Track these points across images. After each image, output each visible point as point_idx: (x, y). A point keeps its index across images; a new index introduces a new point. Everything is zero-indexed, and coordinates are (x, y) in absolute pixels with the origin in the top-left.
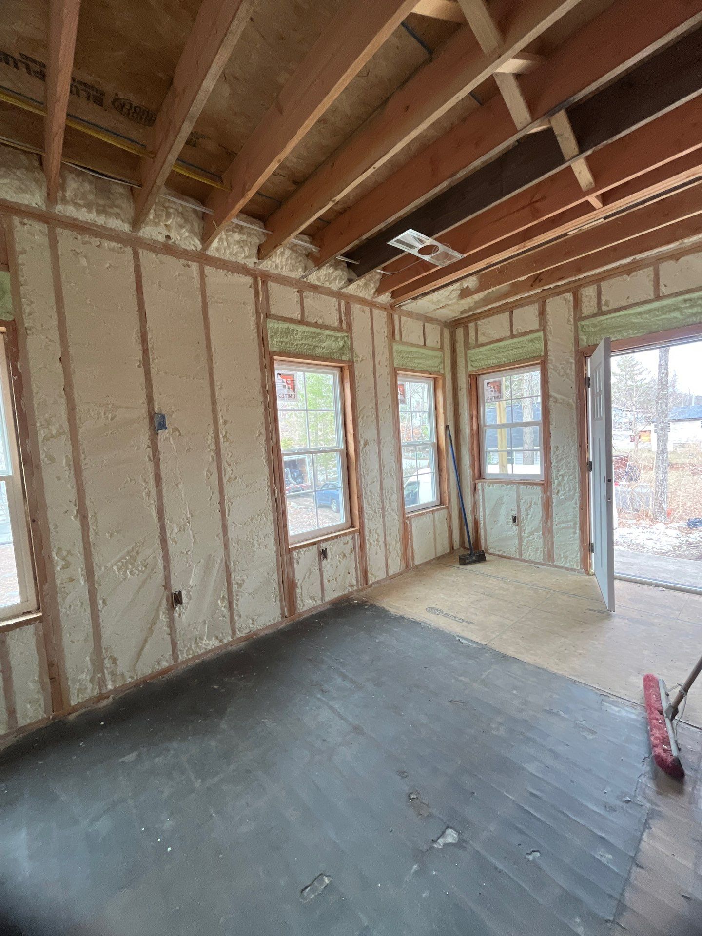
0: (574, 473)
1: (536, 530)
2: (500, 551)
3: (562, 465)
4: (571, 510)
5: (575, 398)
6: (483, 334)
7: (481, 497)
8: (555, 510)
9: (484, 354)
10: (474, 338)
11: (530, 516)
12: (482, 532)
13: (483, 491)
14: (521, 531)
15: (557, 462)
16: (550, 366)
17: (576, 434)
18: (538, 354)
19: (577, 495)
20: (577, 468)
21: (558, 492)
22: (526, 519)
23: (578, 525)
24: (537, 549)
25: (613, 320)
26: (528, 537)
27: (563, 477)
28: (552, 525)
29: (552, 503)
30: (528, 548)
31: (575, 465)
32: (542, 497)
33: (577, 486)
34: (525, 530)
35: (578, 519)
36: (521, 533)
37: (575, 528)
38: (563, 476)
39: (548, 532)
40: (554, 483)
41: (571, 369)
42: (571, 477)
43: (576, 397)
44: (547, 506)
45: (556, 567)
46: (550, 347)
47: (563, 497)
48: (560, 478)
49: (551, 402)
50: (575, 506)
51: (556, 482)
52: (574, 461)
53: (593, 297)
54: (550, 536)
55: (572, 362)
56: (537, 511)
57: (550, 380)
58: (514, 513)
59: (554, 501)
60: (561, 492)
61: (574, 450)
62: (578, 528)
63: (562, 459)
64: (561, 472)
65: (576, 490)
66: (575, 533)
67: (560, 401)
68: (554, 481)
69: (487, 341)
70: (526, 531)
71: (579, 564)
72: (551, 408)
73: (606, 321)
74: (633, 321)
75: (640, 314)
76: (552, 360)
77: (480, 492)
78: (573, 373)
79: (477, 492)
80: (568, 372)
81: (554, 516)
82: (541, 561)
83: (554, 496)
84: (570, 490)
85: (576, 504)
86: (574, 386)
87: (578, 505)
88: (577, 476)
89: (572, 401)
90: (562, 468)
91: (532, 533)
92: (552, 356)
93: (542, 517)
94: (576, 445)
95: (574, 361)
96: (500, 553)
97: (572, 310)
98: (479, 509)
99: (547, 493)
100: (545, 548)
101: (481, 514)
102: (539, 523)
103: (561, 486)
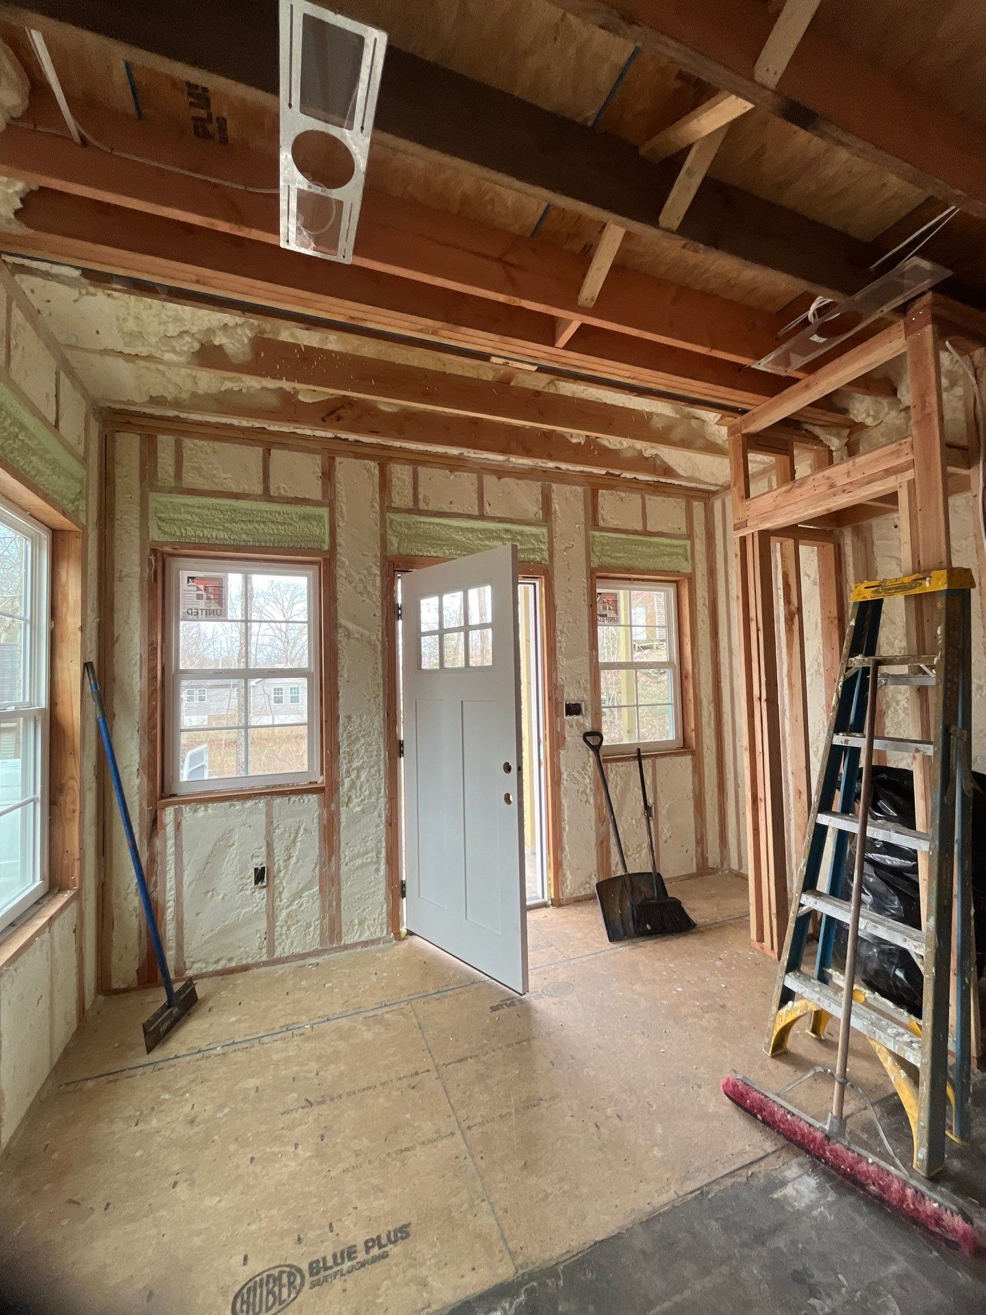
0: (377, 763)
1: (308, 887)
2: (217, 961)
3: (357, 751)
4: (373, 830)
5: (380, 634)
6: (199, 470)
7: (171, 842)
8: (344, 835)
9: (197, 515)
10: (171, 470)
11: (294, 860)
12: (170, 931)
13: (178, 826)
14: (271, 899)
15: (349, 745)
16: (341, 572)
17: (381, 695)
18: (316, 545)
19: (383, 800)
20: (383, 753)
21: (349, 801)
22: (286, 867)
23: (383, 854)
24: (308, 926)
25: (432, 527)
26: (287, 907)
27: (358, 772)
28: (338, 867)
29: (339, 823)
30: (288, 928)
31: (379, 750)
32: (320, 817)
33: (383, 785)
34: (280, 893)
35: (384, 844)
36: (273, 901)
37: (378, 862)
38: (359, 769)
39: (330, 882)
40: (343, 785)
41: (374, 585)
42: (373, 771)
43: (382, 633)
44: (330, 833)
45: (346, 947)
46: (341, 539)
47: (358, 809)
48: (353, 775)
49: (341, 636)
50: (378, 820)
51: (347, 781)
52: (378, 743)
53: (407, 483)
54: (333, 889)
55: (375, 574)
56: (309, 846)
57: (340, 596)
58: (260, 861)
59: (343, 818)
60: (355, 801)
61: (378, 722)
62: (383, 861)
63: (357, 739)
64: (356, 764)
65: (379, 793)
66: (378, 870)
67: (356, 635)
68: (343, 780)
69: (207, 487)
70: (283, 896)
71: (385, 926)
72: (340, 647)
73: (422, 525)
74: (453, 535)
75: (462, 529)
76: (343, 562)
77: (170, 829)
78: (378, 593)
79: (161, 833)
80: (370, 588)
81: (342, 849)
82: (317, 946)
83: (343, 809)
84: (370, 794)
85: (380, 816)
86: (379, 613)
87: (383, 818)
88: (382, 767)
89: (376, 636)
90: (358, 755)
91: (298, 895)
92: (343, 557)
93: (320, 856)
94: (382, 714)
95: (378, 573)
96: (219, 967)
97: (377, 490)
98: (165, 873)
99: (329, 806)
100: (324, 918)
101: (170, 883)
102: (314, 870)
103: (356, 788)
